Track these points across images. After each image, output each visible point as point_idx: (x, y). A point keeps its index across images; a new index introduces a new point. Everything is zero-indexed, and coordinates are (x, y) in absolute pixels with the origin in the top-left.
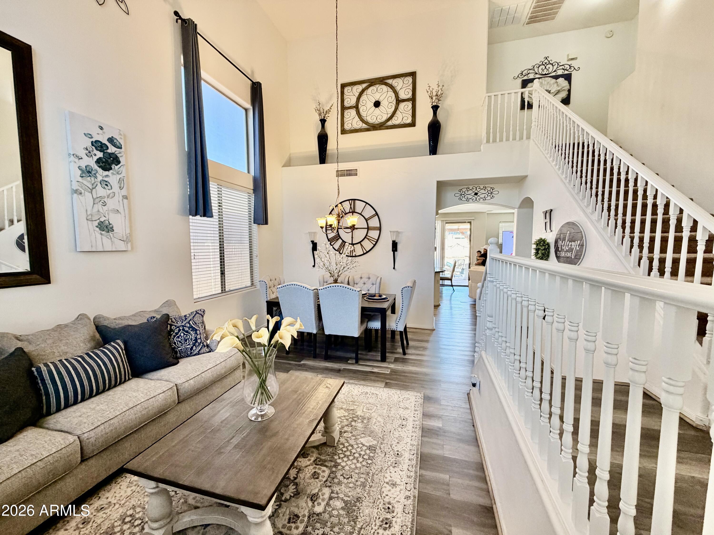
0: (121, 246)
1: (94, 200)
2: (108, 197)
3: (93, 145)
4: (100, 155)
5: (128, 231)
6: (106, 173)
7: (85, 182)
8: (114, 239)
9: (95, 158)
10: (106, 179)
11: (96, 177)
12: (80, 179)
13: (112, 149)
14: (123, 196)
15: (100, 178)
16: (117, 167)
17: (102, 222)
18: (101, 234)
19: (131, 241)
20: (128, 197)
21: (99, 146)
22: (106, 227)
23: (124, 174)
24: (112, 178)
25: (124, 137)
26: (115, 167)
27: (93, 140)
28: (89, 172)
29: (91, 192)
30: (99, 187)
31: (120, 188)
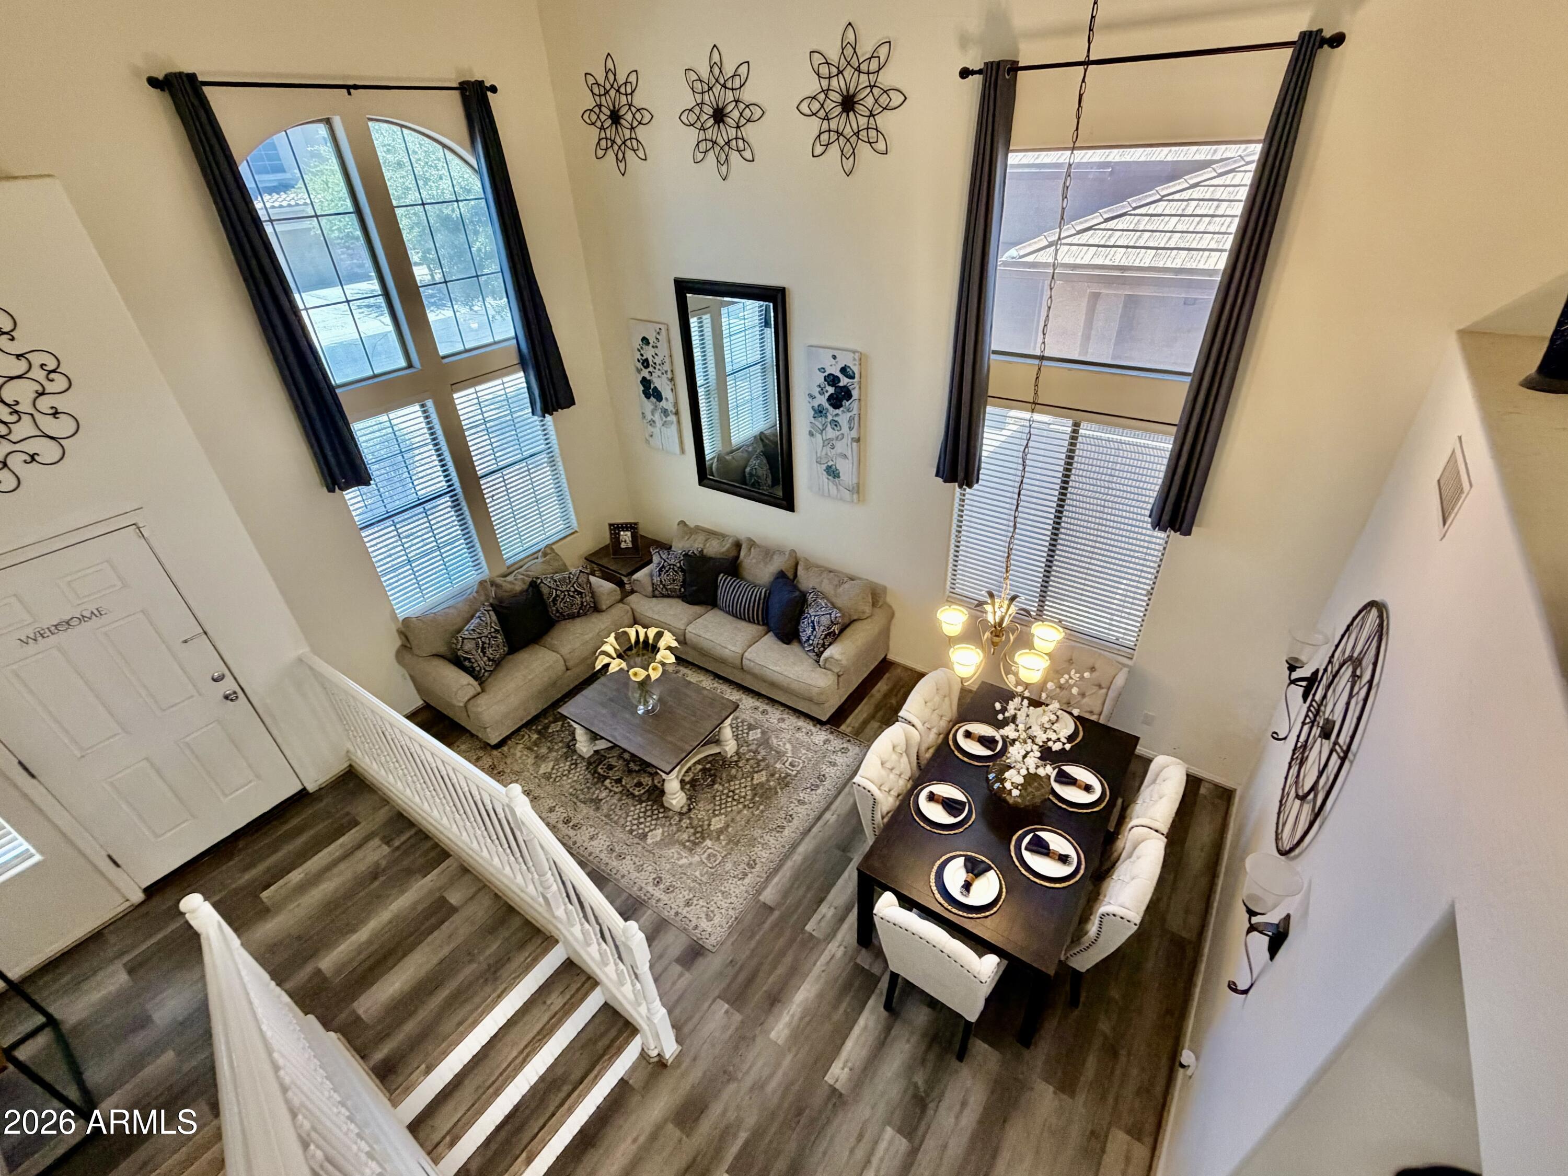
0: (847, 497)
1: (824, 442)
2: (837, 438)
3: (825, 380)
4: (831, 390)
5: (855, 481)
6: (837, 411)
7: (817, 423)
8: (841, 488)
9: (827, 395)
10: (836, 419)
11: (826, 417)
12: (813, 420)
13: (844, 381)
14: (852, 439)
15: (830, 418)
16: (848, 403)
17: (831, 467)
18: (828, 479)
19: (858, 492)
20: (858, 440)
21: (832, 380)
22: (833, 472)
23: (855, 411)
24: (843, 417)
25: (857, 363)
26: (846, 403)
27: (826, 374)
28: (821, 412)
29: (821, 434)
30: (829, 428)
31: (851, 429)
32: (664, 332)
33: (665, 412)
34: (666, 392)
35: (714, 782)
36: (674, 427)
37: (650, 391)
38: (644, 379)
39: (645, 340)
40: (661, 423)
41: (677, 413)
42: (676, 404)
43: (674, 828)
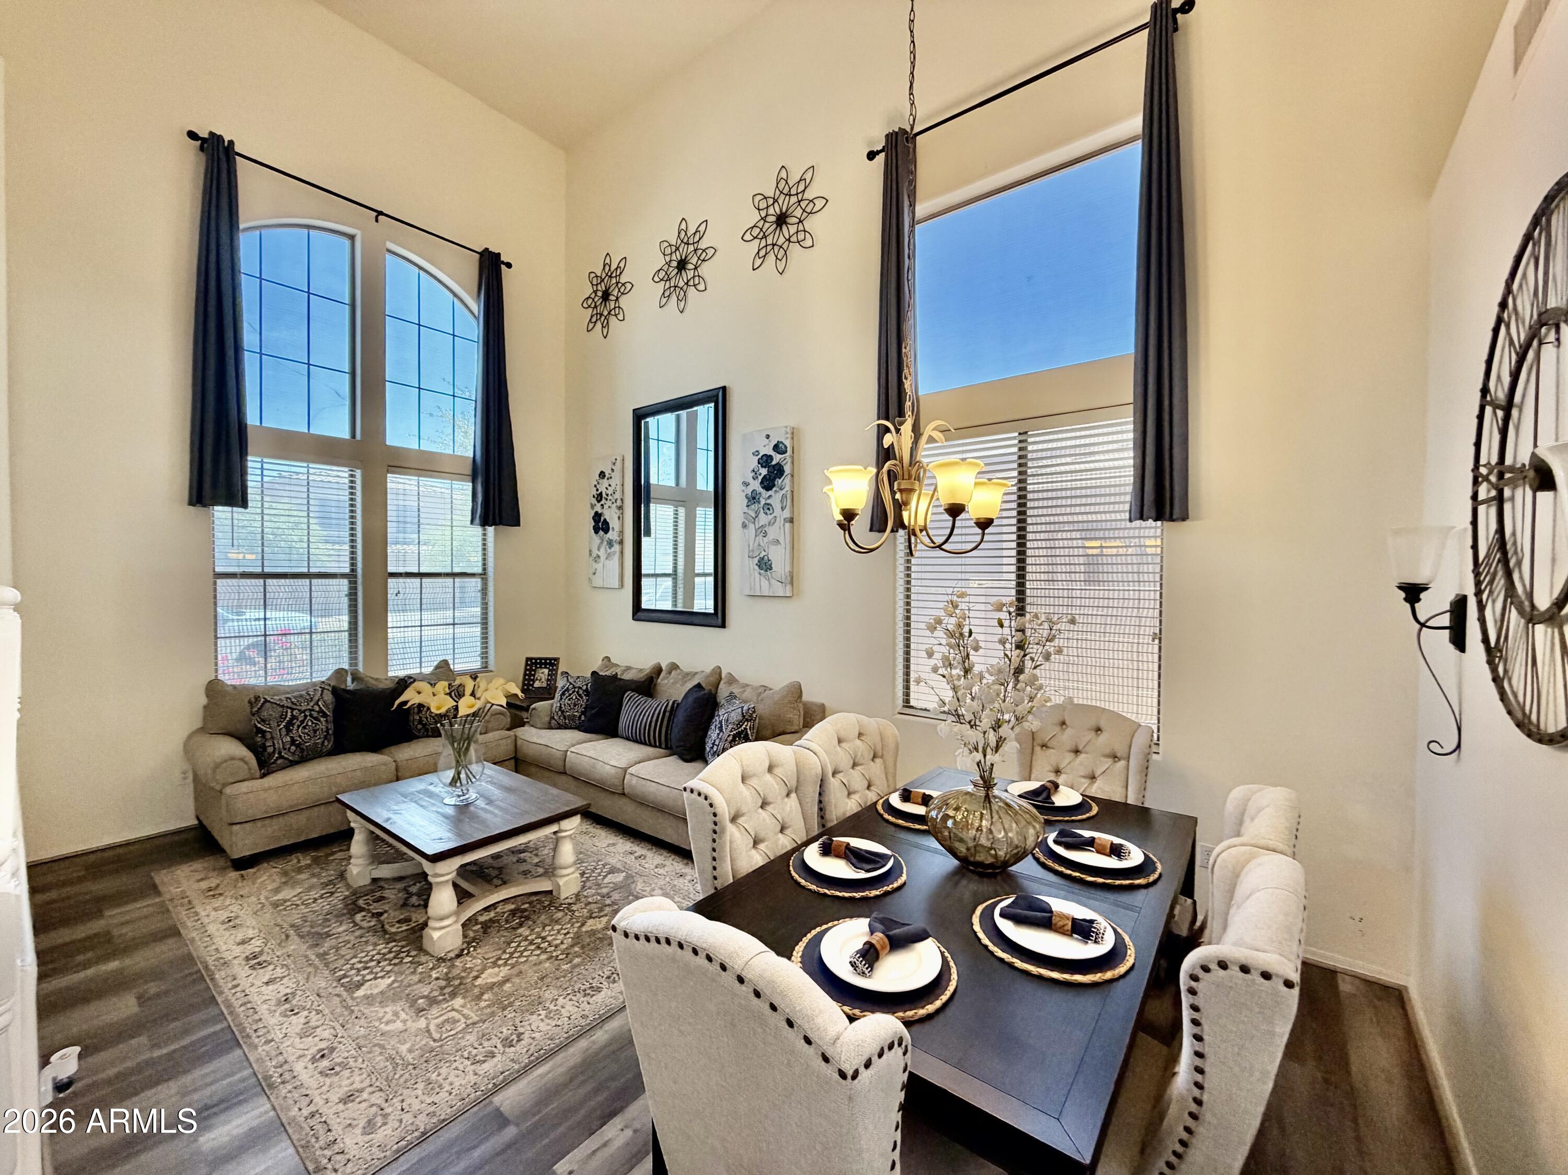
0: (779, 590)
1: (756, 531)
2: (770, 523)
3: (759, 463)
4: (764, 471)
5: (788, 569)
6: (770, 493)
7: (750, 512)
8: (773, 581)
9: (760, 478)
10: (768, 501)
11: (759, 502)
12: (746, 510)
13: (777, 458)
14: (785, 520)
15: (763, 502)
16: (780, 481)
17: (763, 558)
18: (760, 574)
19: (792, 583)
20: (791, 520)
21: (765, 461)
22: (765, 565)
23: (787, 488)
24: (775, 497)
25: (789, 436)
26: (779, 482)
27: (760, 456)
28: (754, 498)
29: (754, 523)
30: (762, 515)
31: (783, 509)
32: (619, 463)
33: (610, 544)
34: (614, 523)
35: (521, 925)
36: (616, 558)
37: (600, 525)
38: (596, 513)
39: (602, 475)
40: (606, 556)
41: (621, 542)
42: (622, 532)
43: (416, 978)
